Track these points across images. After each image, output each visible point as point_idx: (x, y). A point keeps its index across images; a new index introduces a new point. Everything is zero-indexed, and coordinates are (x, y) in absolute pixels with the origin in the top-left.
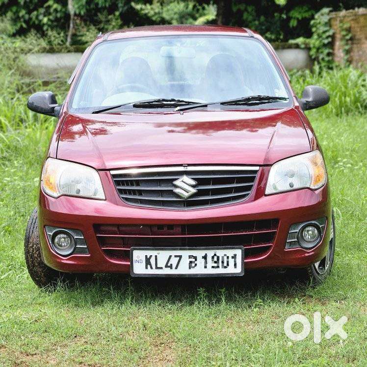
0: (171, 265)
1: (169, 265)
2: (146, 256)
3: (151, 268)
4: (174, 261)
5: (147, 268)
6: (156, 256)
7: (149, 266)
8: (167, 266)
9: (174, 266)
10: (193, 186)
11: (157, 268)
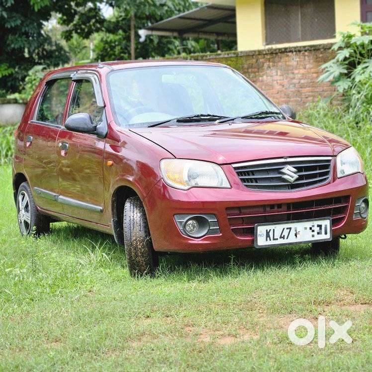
0: (284, 235)
1: (282, 236)
2: (267, 230)
3: (270, 240)
4: (286, 233)
5: (267, 240)
6: (274, 230)
7: (268, 238)
8: (281, 237)
9: (286, 237)
10: (295, 173)
11: (274, 239)
